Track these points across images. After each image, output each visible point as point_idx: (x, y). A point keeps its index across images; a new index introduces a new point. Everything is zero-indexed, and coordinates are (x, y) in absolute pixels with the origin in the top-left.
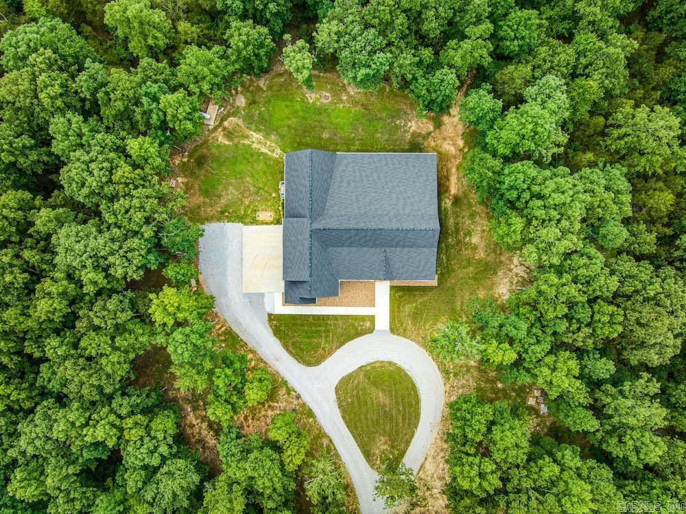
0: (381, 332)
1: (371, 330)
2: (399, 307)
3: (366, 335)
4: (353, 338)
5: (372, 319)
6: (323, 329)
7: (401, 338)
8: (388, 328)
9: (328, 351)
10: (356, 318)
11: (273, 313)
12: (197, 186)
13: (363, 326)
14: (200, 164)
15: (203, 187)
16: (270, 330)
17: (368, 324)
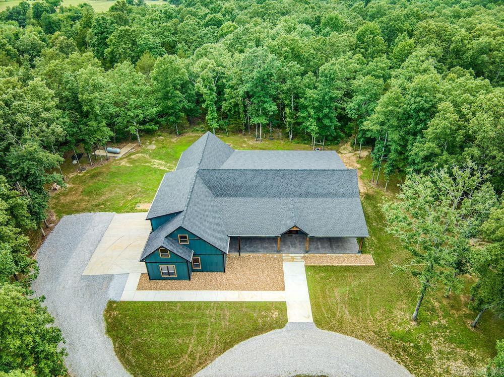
0: (300, 326)
1: (281, 323)
2: (323, 291)
3: (273, 331)
4: (248, 336)
5: (282, 307)
6: (195, 322)
7: (336, 334)
8: (311, 320)
9: (200, 359)
10: (253, 306)
11: (118, 300)
12: (81, 189)
13: (266, 317)
14: (93, 176)
15: (87, 189)
16: (104, 324)
17: (275, 315)
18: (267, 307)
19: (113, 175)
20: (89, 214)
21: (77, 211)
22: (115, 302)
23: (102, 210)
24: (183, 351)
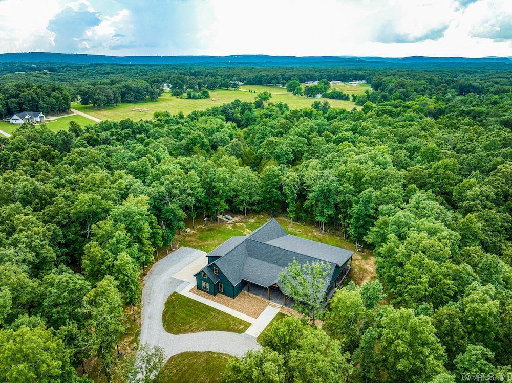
0: (249, 337)
1: (240, 332)
3: (234, 333)
4: (221, 330)
5: (248, 325)
8: (257, 337)
9: (193, 329)
10: (234, 319)
11: (178, 292)
12: (198, 235)
13: (237, 326)
14: (209, 230)
15: (202, 236)
16: (166, 300)
17: (242, 327)
18: (241, 322)
19: (220, 232)
20: (194, 249)
21: (189, 246)
22: (176, 293)
23: (201, 249)
24: (188, 323)
